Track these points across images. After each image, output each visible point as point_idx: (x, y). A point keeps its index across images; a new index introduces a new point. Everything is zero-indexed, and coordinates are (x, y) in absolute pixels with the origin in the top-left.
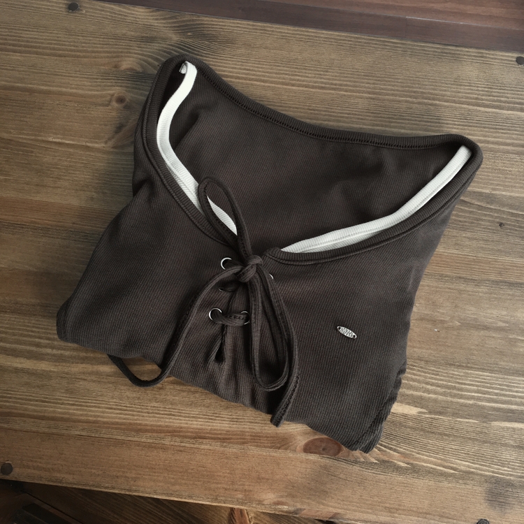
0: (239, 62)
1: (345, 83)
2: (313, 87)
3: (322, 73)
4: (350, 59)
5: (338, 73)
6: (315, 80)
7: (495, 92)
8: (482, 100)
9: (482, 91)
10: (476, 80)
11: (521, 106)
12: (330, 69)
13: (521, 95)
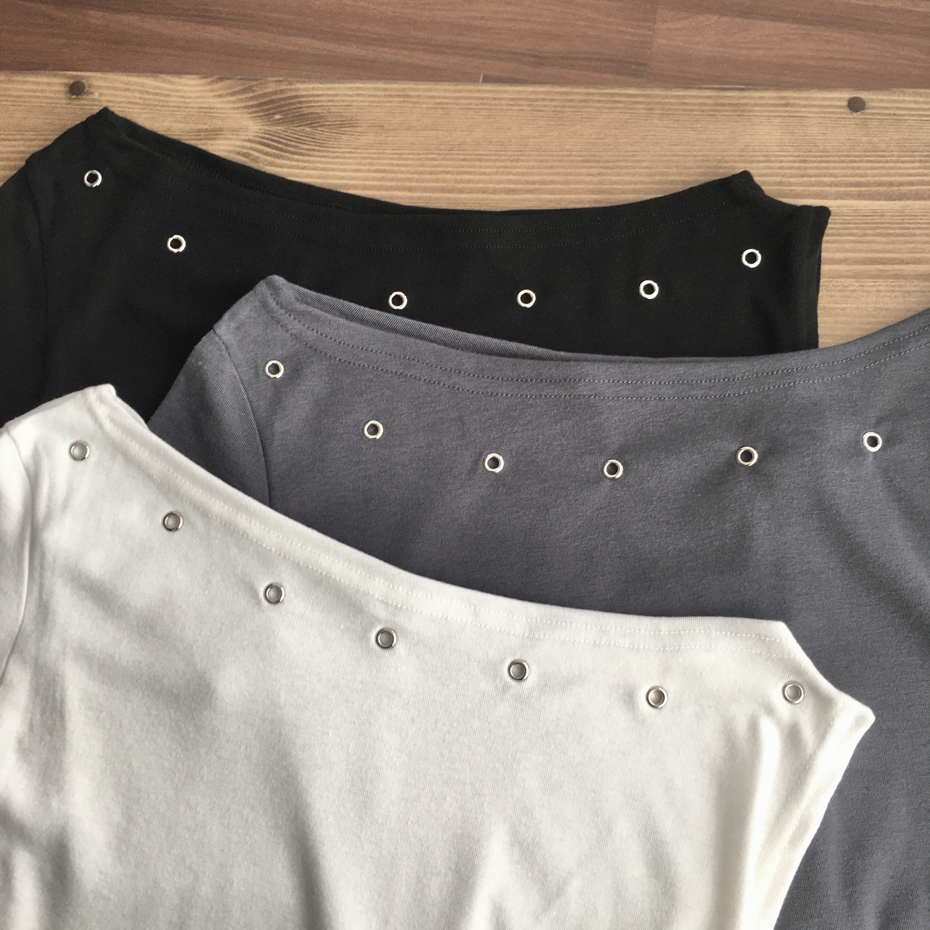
0: (365, 158)
1: (549, 178)
3: (508, 164)
4: (555, 134)
5: (536, 161)
6: (498, 177)
7: (812, 168)
8: (790, 184)
9: (790, 168)
10: (777, 149)
11: (858, 189)
12: (521, 155)
13: (859, 168)
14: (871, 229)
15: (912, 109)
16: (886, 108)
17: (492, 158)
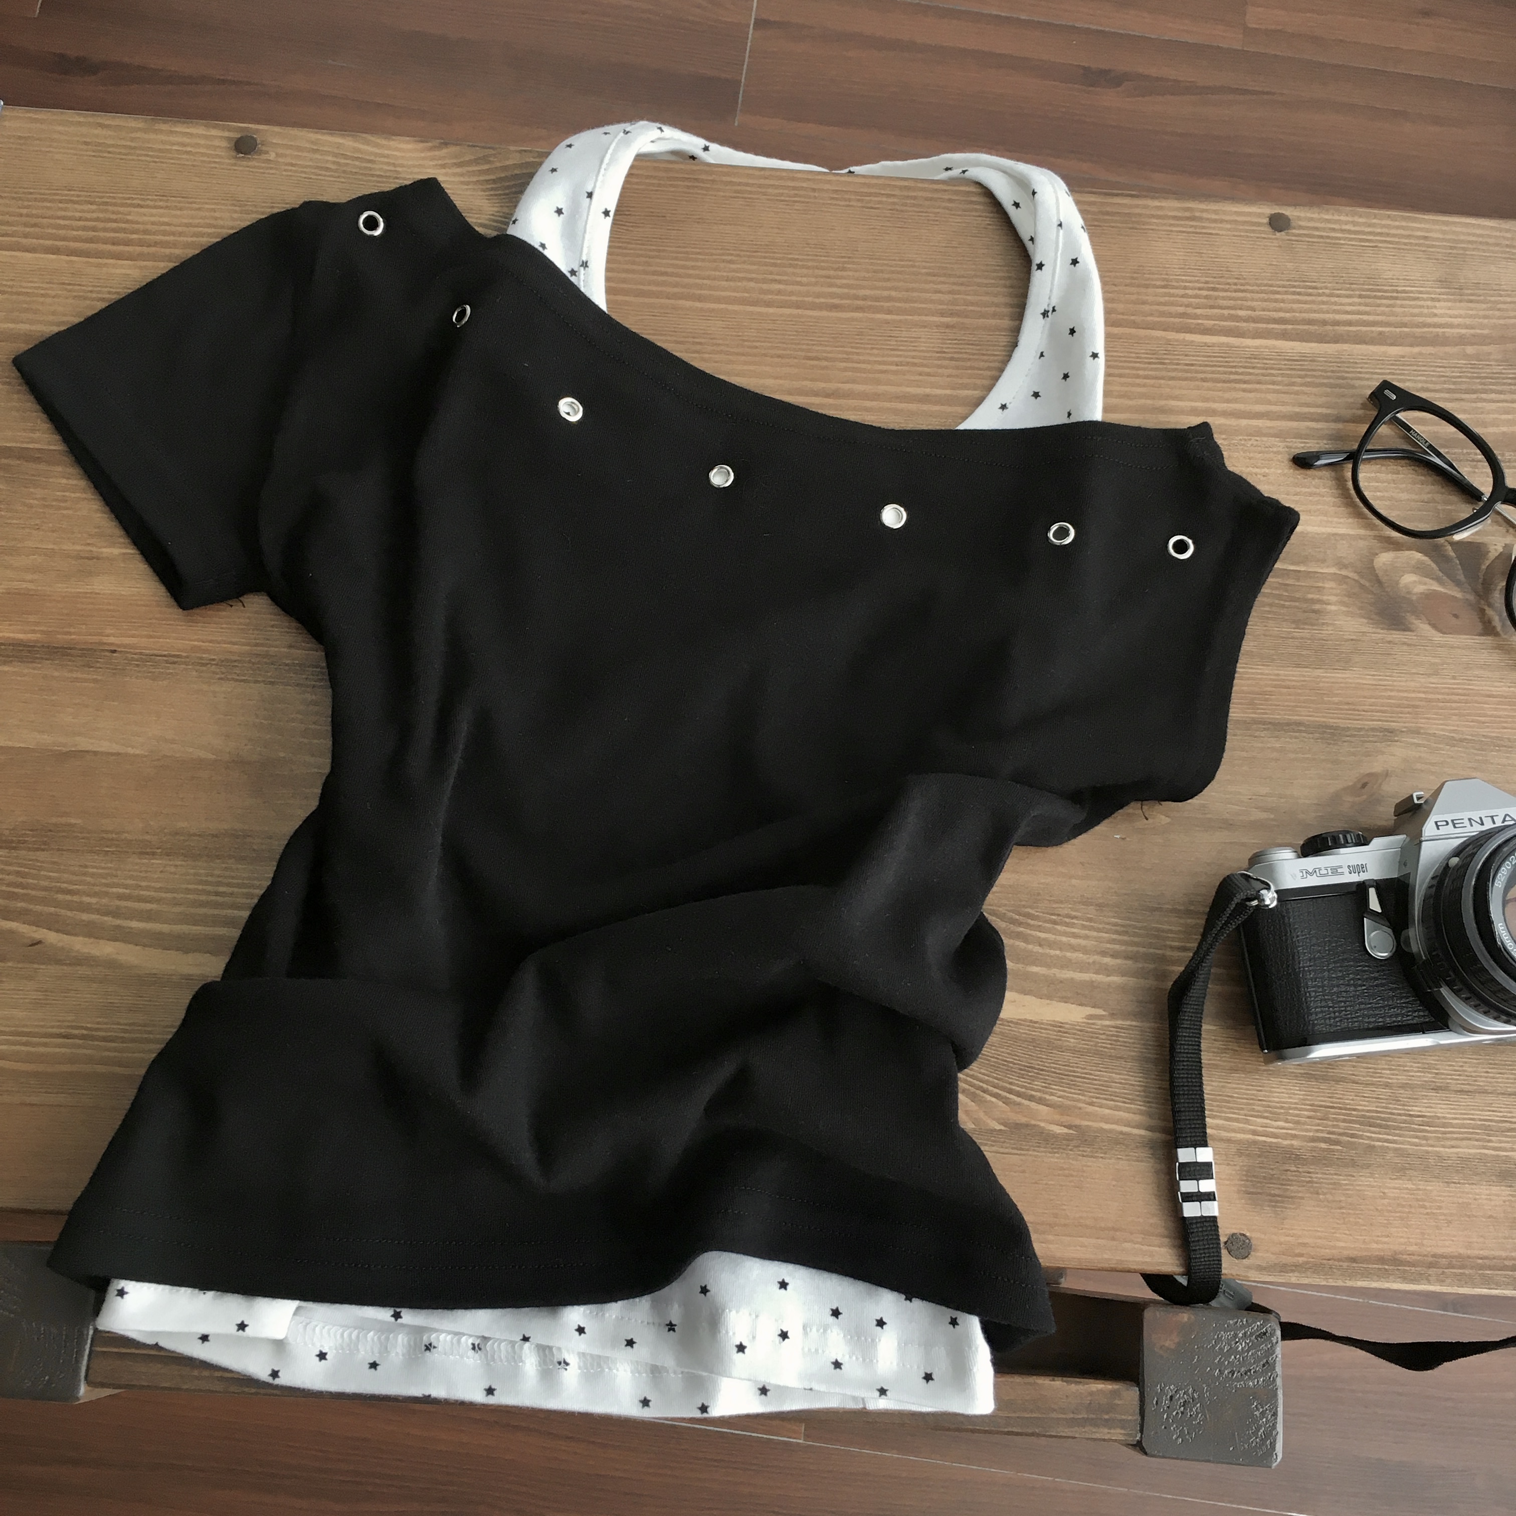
1: (886, 293)
2: (814, 307)
3: (832, 273)
4: (893, 238)
5: (867, 271)
6: (817, 289)
7: (1224, 298)
8: (1196, 317)
9: (1196, 296)
10: (1179, 272)
11: (1283, 327)
12: (848, 263)
13: (1283, 301)
14: (1300, 377)
15: (1349, 232)
16: (1317, 229)
17: (810, 264)
